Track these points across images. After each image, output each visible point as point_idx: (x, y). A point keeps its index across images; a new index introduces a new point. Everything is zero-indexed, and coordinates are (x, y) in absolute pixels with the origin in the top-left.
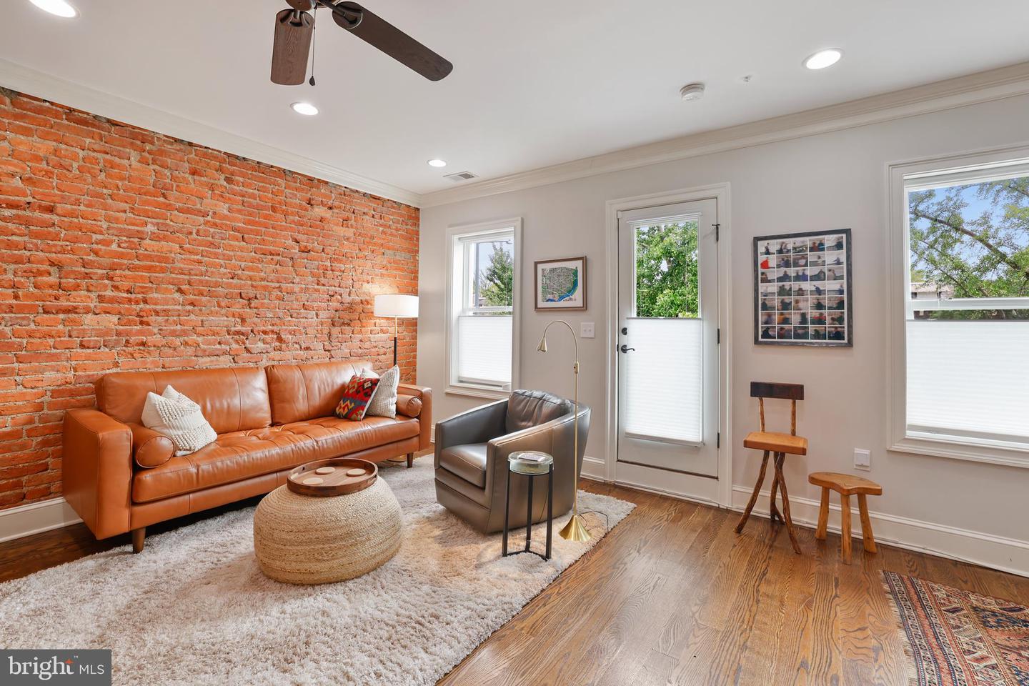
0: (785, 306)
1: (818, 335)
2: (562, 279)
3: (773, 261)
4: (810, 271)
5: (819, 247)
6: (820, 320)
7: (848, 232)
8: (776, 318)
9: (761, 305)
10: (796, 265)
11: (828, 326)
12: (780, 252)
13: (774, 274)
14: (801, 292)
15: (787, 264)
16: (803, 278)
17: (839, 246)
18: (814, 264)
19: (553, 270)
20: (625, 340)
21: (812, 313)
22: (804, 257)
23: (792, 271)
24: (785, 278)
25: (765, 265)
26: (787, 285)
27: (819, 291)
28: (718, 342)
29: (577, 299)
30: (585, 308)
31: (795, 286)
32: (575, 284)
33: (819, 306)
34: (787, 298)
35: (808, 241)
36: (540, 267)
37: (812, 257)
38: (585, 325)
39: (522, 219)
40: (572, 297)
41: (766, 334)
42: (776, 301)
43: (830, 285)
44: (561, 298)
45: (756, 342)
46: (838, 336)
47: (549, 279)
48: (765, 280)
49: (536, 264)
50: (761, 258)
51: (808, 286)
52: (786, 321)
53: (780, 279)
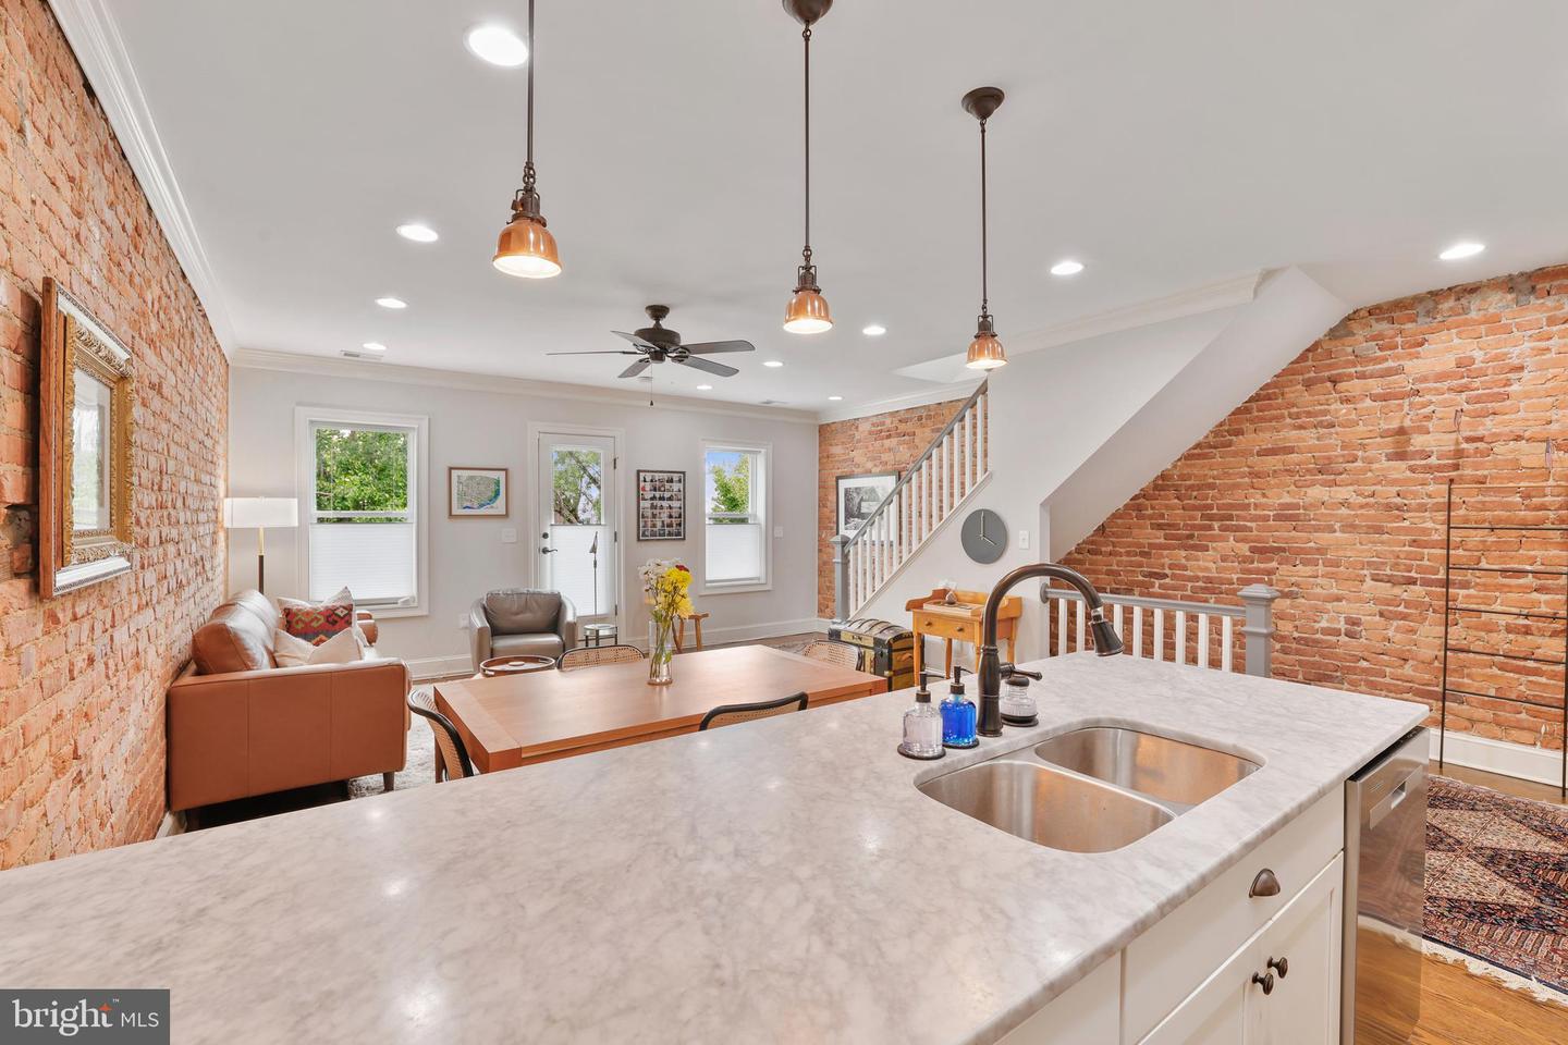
0: (654, 516)
1: (670, 534)
2: (482, 488)
3: (648, 486)
4: (667, 495)
5: (671, 481)
6: (670, 525)
7: (684, 473)
8: (649, 524)
9: (640, 515)
10: (660, 490)
11: (674, 529)
12: (652, 481)
13: (649, 495)
14: (662, 507)
15: (655, 490)
16: (662, 498)
17: (680, 481)
18: (669, 491)
19: (471, 478)
20: (547, 543)
21: (667, 521)
22: (663, 486)
23: (657, 494)
24: (653, 498)
25: (644, 489)
26: (655, 502)
27: (670, 507)
28: (616, 540)
29: (499, 506)
30: (507, 515)
31: (659, 503)
32: (497, 493)
33: (671, 517)
34: (655, 512)
35: (666, 476)
36: (455, 473)
37: (667, 485)
38: (507, 532)
39: (429, 419)
40: (494, 505)
41: (644, 535)
42: (649, 513)
43: (675, 504)
44: (481, 506)
45: (639, 540)
46: (678, 534)
47: (467, 486)
48: (644, 499)
49: (451, 469)
50: (642, 484)
51: (665, 504)
52: (654, 526)
53: (652, 499)
